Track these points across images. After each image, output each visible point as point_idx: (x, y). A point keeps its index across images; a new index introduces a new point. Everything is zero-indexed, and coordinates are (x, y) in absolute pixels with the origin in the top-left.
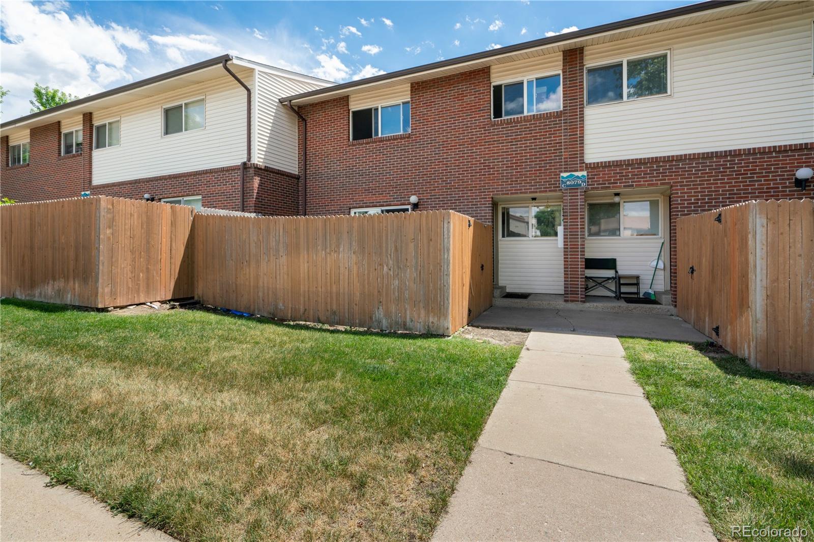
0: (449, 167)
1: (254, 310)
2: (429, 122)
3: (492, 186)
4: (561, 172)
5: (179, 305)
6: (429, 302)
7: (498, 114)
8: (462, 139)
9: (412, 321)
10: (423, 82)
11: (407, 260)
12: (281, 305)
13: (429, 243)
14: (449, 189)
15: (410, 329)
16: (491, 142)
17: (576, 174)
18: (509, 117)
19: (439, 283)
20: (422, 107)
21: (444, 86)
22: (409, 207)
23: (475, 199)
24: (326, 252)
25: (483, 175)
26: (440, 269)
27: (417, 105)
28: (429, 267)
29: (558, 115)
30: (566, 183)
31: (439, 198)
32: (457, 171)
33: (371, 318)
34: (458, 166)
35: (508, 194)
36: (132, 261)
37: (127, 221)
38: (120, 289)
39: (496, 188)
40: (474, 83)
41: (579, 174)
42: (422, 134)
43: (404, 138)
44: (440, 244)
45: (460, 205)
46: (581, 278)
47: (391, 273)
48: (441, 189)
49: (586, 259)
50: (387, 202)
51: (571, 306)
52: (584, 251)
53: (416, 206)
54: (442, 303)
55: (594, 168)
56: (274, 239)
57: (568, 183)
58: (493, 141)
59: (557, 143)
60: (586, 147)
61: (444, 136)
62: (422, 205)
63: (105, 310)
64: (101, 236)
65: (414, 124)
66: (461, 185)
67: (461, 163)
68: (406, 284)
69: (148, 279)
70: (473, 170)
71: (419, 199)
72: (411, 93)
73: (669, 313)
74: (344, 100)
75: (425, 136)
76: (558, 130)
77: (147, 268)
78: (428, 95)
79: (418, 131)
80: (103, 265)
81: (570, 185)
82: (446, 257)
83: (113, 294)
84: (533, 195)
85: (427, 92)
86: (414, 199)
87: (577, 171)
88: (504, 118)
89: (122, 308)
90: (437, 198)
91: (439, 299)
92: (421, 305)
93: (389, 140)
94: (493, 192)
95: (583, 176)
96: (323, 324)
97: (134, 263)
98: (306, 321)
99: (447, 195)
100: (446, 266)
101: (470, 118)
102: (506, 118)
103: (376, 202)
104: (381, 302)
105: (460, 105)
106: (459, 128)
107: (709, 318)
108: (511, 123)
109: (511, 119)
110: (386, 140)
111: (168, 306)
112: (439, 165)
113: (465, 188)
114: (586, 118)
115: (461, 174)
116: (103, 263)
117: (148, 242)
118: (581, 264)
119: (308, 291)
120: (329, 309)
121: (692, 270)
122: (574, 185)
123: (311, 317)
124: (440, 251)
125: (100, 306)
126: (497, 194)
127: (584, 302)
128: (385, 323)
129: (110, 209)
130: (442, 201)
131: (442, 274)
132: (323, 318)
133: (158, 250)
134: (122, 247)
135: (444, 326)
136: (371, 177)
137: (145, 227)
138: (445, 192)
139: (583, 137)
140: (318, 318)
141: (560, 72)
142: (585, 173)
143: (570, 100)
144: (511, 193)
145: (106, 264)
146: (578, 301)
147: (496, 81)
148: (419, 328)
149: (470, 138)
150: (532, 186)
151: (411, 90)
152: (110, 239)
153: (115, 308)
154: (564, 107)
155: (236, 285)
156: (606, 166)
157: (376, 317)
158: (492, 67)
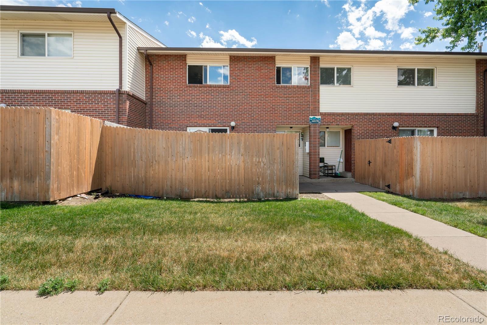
0: (252, 107)
1: (163, 194)
2: (241, 80)
3: (276, 119)
4: (310, 115)
5: (101, 194)
6: (287, 182)
7: (279, 82)
8: (260, 93)
9: (278, 192)
10: (237, 57)
11: (275, 159)
12: (186, 189)
13: (288, 150)
14: (252, 119)
15: (277, 197)
16: (276, 96)
17: (316, 117)
18: (284, 85)
19: (293, 171)
20: (237, 71)
21: (250, 62)
22: (228, 128)
23: (267, 126)
24: (222, 155)
25: (272, 113)
26: (294, 164)
27: (234, 69)
28: (287, 163)
29: (309, 87)
30: (312, 121)
31: (247, 124)
32: (258, 110)
33: (253, 193)
34: (258, 107)
35: (284, 124)
36: (70, 162)
37: (67, 130)
38: (63, 185)
39: (278, 121)
40: (267, 63)
41: (318, 117)
42: (237, 86)
43: (226, 87)
44: (294, 151)
45: (259, 129)
46: (318, 167)
47: (266, 166)
48: (248, 119)
49: (320, 158)
50: (214, 124)
51: (313, 181)
52: (319, 154)
53: (233, 128)
54: (295, 182)
55: (324, 115)
56: (181, 146)
57: (313, 121)
58: (277, 96)
59: (308, 101)
60: (320, 104)
61: (250, 89)
62: (237, 127)
63: (54, 203)
64: (52, 142)
65: (232, 80)
66: (260, 118)
67: (260, 105)
68: (274, 172)
69: (78, 176)
70: (267, 110)
71: (236, 124)
72: (230, 61)
73: (352, 181)
74: (183, 58)
75: (239, 88)
76: (308, 95)
77: (78, 167)
78: (240, 65)
79: (235, 85)
80: (53, 166)
81: (314, 122)
82: (297, 157)
83: (59, 189)
84: (291, 126)
85: (240, 63)
86: (233, 124)
87: (316, 116)
88: (282, 84)
89: (64, 200)
90: (245, 124)
91: (293, 179)
92: (283, 183)
93: (216, 87)
94: (277, 123)
95: (319, 118)
96: (220, 198)
97: (70, 163)
98: (207, 198)
99: (251, 123)
100: (297, 162)
101: (265, 82)
102: (282, 85)
103: (206, 124)
104: (259, 183)
105: (259, 74)
106: (259, 86)
107: (382, 181)
108: (286, 88)
109: (286, 86)
110: (214, 87)
111: (92, 197)
112: (247, 105)
113: (262, 119)
114: (320, 91)
115: (259, 112)
116: (53, 164)
117: (79, 147)
118: (318, 160)
119: (209, 179)
120: (224, 190)
121: (370, 162)
122: (315, 122)
123: (211, 195)
124: (294, 154)
125: (51, 200)
126: (279, 124)
127: (319, 178)
128: (262, 195)
129: (57, 119)
130: (248, 126)
131: (295, 166)
132: (220, 195)
133: (84, 153)
134: (64, 151)
135: (296, 194)
136: (202, 108)
137: (77, 134)
138: (250, 121)
139: (319, 100)
140: (216, 196)
141: (309, 66)
142: (320, 117)
143: (314, 81)
144: (286, 124)
145: (55, 165)
146: (316, 178)
147: (278, 65)
148: (282, 196)
149: (264, 93)
150: (296, 121)
151: (230, 60)
152: (57, 144)
153: (60, 200)
154: (310, 84)
155: (146, 178)
156: (329, 115)
157: (256, 192)
158: (276, 57)
